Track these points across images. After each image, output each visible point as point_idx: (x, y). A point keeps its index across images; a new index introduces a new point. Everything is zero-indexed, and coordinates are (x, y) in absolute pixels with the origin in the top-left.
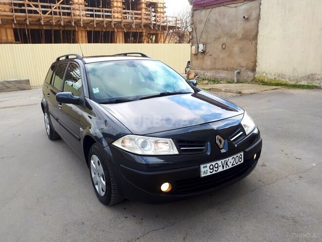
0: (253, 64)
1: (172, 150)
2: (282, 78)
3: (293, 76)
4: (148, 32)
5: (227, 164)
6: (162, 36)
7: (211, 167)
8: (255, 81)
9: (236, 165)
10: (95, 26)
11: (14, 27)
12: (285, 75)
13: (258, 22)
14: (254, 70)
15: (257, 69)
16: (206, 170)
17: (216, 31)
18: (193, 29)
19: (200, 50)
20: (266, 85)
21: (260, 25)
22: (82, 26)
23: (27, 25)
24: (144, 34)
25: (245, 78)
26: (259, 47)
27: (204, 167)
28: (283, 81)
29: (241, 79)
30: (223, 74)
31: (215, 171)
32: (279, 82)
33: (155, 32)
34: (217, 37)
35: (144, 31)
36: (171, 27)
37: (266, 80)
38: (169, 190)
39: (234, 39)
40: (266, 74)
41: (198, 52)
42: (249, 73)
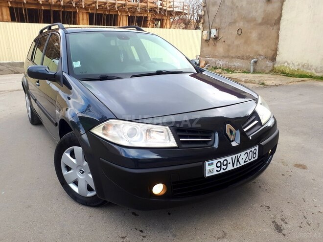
0: (273, 52)
1: (168, 141)
2: (307, 68)
3: (321, 67)
4: (154, 17)
5: (238, 161)
6: (168, 22)
7: (219, 164)
8: (274, 71)
9: (249, 162)
10: (98, 8)
11: (10, 5)
12: (311, 66)
13: (282, 5)
14: (273, 59)
15: (278, 58)
16: (211, 168)
17: (232, 15)
18: (205, 12)
19: (213, 36)
20: (288, 76)
21: (284, 8)
22: (83, 7)
23: (24, 4)
24: (149, 19)
25: (263, 68)
26: (281, 33)
27: (209, 165)
28: (308, 73)
29: (258, 69)
30: (237, 63)
31: (223, 169)
32: (303, 74)
33: (160, 18)
34: (233, 21)
35: (149, 15)
36: (178, 13)
37: (287, 71)
38: (163, 193)
39: (252, 24)
40: (288, 64)
41: (210, 38)
42: (267, 62)
